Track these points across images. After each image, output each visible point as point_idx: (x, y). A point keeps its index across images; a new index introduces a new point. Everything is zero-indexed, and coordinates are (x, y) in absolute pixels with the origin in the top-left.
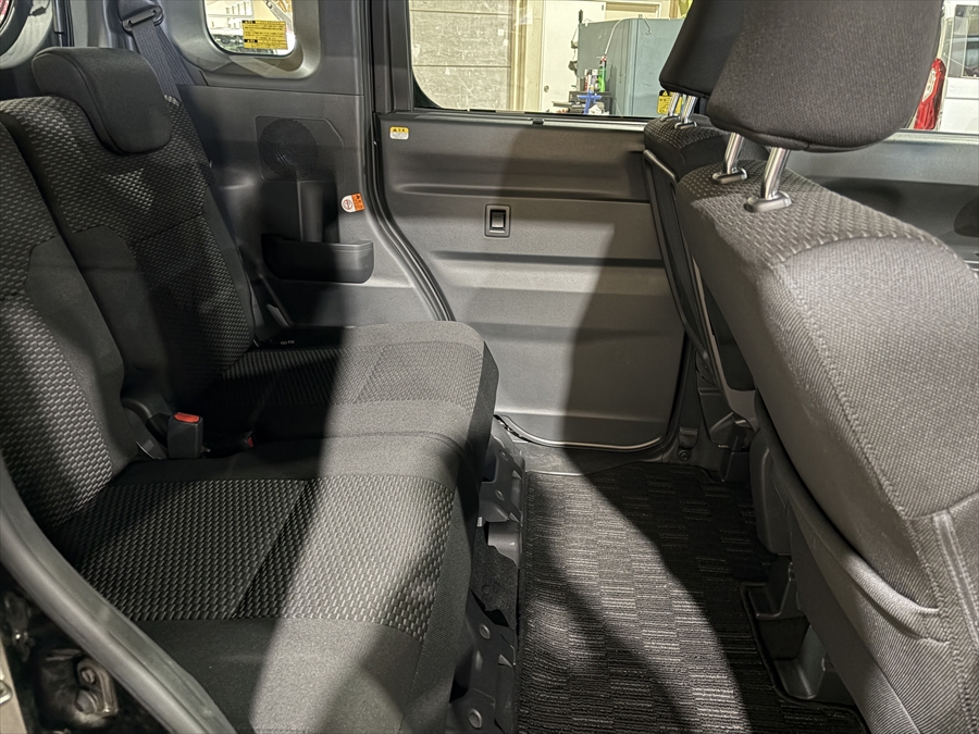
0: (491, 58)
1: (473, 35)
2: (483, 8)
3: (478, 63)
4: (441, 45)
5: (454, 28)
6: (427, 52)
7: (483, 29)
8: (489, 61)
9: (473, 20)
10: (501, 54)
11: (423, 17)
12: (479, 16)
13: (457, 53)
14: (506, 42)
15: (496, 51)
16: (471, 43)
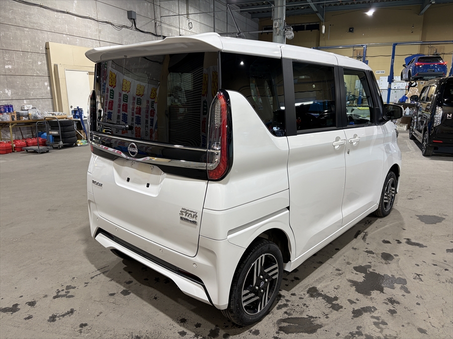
0: (43, 95)
1: (34, 85)
2: (37, 73)
3: (38, 97)
4: (21, 90)
5: (26, 82)
6: (15, 93)
7: (38, 82)
8: (43, 96)
9: (33, 79)
10: (47, 93)
11: (11, 78)
12: (36, 77)
13: (28, 93)
14: (49, 88)
15: (45, 92)
16: (34, 89)
